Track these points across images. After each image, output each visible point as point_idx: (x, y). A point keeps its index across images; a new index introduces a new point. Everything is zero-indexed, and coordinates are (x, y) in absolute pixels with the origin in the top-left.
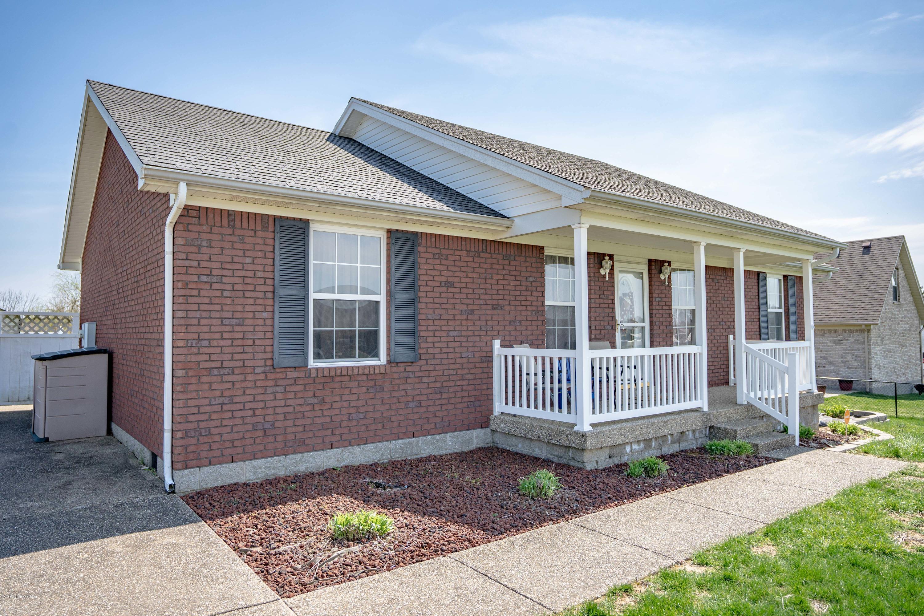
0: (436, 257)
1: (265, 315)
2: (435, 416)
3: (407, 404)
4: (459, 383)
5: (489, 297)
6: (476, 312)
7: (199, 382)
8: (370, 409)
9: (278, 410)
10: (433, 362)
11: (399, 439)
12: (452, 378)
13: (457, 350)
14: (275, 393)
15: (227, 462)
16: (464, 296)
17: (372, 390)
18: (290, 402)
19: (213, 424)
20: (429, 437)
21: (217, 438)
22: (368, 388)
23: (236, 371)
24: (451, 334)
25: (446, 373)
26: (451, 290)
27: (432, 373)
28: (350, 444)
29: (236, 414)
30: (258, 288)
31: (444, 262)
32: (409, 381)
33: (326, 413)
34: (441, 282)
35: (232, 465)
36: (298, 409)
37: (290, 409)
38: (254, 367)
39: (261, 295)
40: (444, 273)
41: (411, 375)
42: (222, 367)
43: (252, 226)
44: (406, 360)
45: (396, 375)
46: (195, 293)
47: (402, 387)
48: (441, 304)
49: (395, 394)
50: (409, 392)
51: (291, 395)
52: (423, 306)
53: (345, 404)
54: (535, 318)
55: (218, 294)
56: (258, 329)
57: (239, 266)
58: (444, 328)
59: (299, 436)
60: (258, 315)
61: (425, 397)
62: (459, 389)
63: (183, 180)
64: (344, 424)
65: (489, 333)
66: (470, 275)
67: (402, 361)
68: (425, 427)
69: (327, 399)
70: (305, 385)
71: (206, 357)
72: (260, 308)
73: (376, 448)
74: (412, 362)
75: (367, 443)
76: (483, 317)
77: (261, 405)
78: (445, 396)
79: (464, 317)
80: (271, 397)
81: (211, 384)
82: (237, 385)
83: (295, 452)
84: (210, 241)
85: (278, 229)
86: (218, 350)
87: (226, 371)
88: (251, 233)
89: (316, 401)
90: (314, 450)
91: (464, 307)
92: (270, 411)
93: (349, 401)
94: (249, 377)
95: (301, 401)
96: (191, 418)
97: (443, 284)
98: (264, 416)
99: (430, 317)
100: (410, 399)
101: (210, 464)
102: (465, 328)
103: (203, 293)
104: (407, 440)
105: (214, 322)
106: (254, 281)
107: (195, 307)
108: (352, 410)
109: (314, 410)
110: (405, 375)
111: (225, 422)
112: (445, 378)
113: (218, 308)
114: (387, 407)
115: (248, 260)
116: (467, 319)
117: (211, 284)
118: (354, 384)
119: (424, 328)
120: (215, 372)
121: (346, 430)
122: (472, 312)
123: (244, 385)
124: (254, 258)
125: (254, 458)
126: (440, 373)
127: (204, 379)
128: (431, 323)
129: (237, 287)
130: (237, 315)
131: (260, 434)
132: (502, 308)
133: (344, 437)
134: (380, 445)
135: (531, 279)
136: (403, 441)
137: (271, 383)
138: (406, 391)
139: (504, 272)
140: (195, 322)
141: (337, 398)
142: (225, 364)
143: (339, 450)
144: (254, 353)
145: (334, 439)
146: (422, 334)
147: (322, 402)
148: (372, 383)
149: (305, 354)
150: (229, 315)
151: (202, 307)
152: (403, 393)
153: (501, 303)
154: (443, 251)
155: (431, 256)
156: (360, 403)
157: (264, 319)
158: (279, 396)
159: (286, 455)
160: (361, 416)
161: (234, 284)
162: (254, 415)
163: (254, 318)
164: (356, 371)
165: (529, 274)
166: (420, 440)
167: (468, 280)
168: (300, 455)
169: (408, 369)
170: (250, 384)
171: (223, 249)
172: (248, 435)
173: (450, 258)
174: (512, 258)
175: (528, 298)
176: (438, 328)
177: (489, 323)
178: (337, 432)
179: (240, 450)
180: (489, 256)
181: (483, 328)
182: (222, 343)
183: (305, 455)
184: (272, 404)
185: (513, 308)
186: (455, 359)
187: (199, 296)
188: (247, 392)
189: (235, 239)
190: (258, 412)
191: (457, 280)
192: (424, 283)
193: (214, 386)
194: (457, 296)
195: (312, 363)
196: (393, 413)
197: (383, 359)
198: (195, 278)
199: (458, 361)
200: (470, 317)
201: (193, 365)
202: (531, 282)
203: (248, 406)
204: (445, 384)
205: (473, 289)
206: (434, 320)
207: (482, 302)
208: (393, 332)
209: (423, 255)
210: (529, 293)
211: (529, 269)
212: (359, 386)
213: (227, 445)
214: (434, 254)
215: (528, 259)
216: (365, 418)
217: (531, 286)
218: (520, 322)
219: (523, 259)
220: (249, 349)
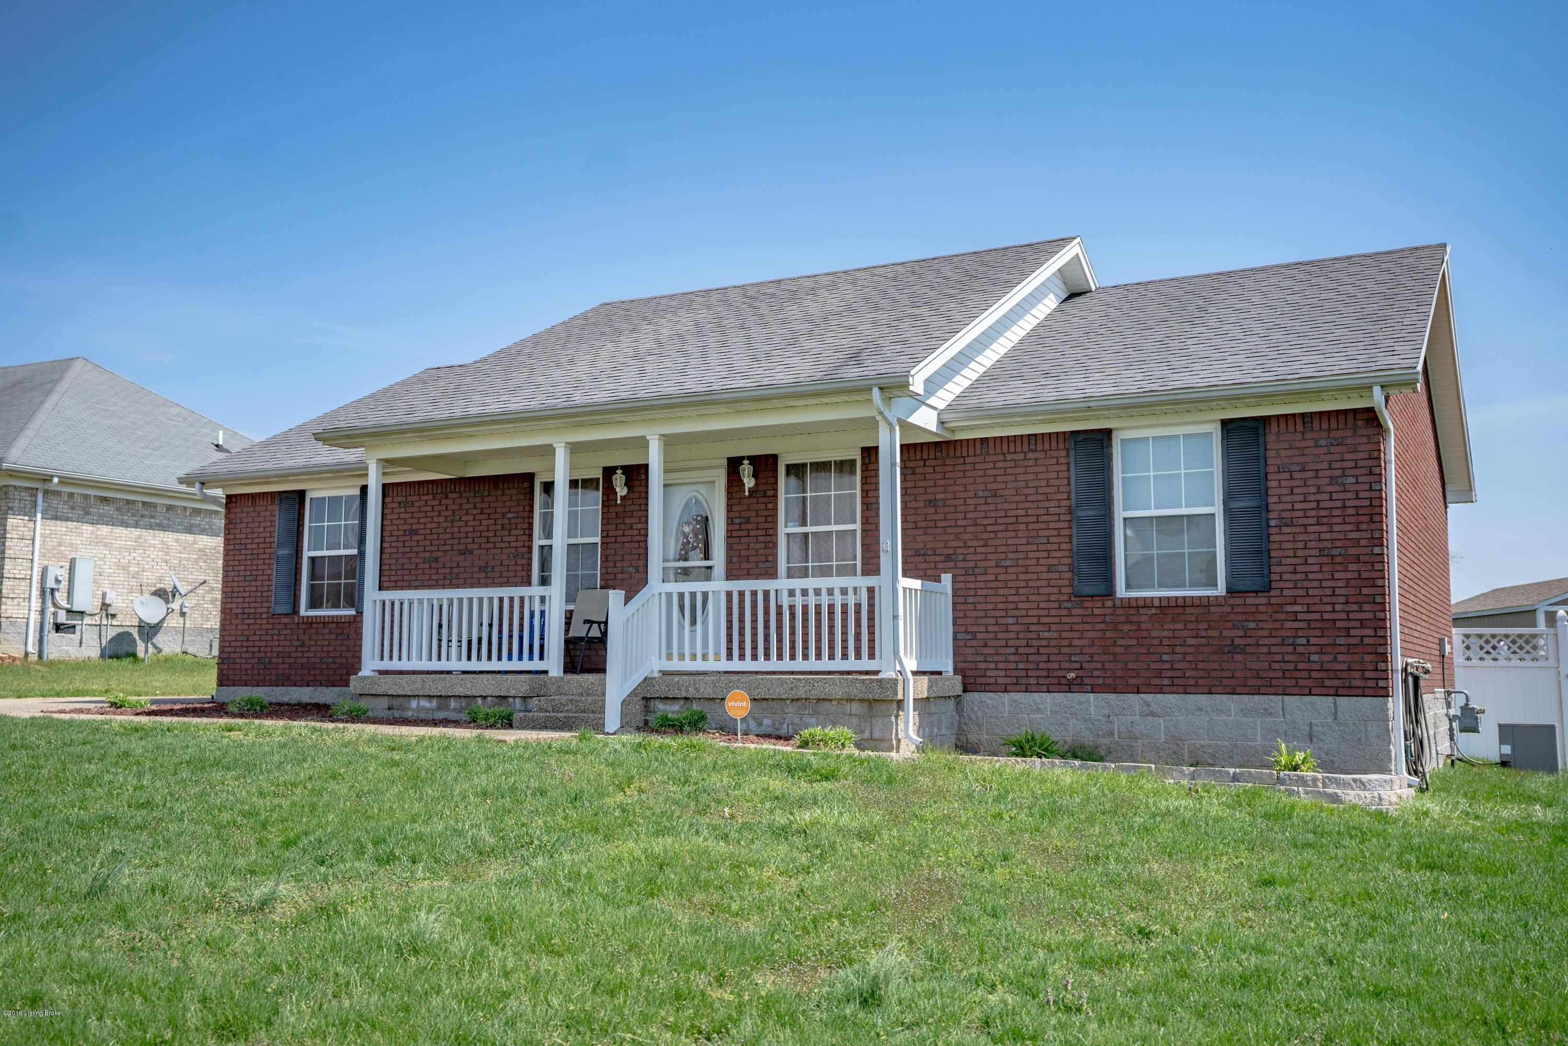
0: (402, 505)
1: (269, 572)
5: (456, 541)
6: (441, 560)
8: (339, 654)
9: (274, 649)
14: (272, 635)
15: (242, 686)
16: (428, 543)
17: (340, 637)
18: (282, 643)
19: (236, 655)
21: (238, 666)
22: (337, 635)
23: (251, 616)
26: (415, 538)
28: (321, 685)
29: (250, 649)
30: (266, 551)
31: (408, 510)
33: (306, 655)
34: (405, 531)
35: (245, 688)
36: (287, 649)
37: (282, 649)
38: (260, 614)
39: (266, 556)
40: (408, 521)
42: (243, 613)
43: (266, 502)
46: (232, 558)
48: (404, 553)
51: (283, 638)
53: (320, 648)
54: (514, 562)
55: (244, 557)
56: (263, 583)
57: (256, 535)
58: (406, 578)
59: (286, 672)
60: (264, 572)
64: (318, 666)
65: (454, 582)
66: (435, 519)
69: (307, 643)
70: (292, 629)
71: (235, 606)
72: (265, 567)
73: (340, 691)
75: (335, 686)
76: (447, 565)
77: (264, 644)
79: (427, 566)
80: (270, 638)
81: (236, 626)
82: (251, 627)
83: (283, 685)
84: (241, 519)
85: (279, 502)
86: (242, 600)
87: (245, 616)
88: (264, 508)
89: (299, 644)
90: (295, 685)
91: (428, 554)
92: (269, 649)
93: (323, 646)
94: (258, 622)
95: (288, 643)
96: (226, 650)
97: (407, 533)
98: (265, 653)
99: (393, 567)
101: (234, 685)
102: (427, 577)
103: (236, 558)
105: (240, 579)
106: (263, 546)
107: (231, 568)
108: (324, 655)
109: (297, 651)
111: (242, 655)
113: (243, 568)
114: (351, 654)
115: (262, 530)
116: (430, 568)
117: (240, 550)
118: (326, 631)
119: (386, 579)
120: (239, 617)
121: (320, 672)
122: (436, 560)
123: (255, 627)
124: (265, 528)
125: (258, 686)
128: (394, 573)
129: (255, 551)
130: (253, 573)
131: (262, 667)
132: (471, 553)
133: (318, 678)
135: (509, 515)
137: (271, 626)
139: (475, 512)
140: (230, 579)
141: (314, 643)
142: (245, 611)
143: (314, 689)
144: (261, 603)
145: (310, 678)
147: (303, 645)
148: (340, 631)
149: (295, 603)
150: (248, 573)
151: (235, 568)
153: (469, 547)
154: (409, 499)
155: (397, 505)
156: (331, 648)
157: (268, 576)
158: (275, 637)
159: (277, 686)
160: (331, 660)
161: (252, 549)
162: (259, 651)
163: (262, 575)
164: (327, 620)
165: (506, 510)
167: (433, 525)
168: (286, 688)
170: (258, 627)
171: (248, 523)
172: (256, 667)
173: (416, 504)
174: (486, 493)
175: (505, 539)
176: (400, 578)
177: (455, 570)
178: (312, 672)
179: (250, 677)
180: (458, 495)
181: (448, 577)
182: (244, 595)
183: (289, 688)
184: (271, 644)
185: (484, 552)
187: (234, 560)
188: (256, 633)
189: (256, 513)
190: (262, 649)
191: (422, 526)
193: (238, 628)
194: (421, 543)
195: (303, 611)
197: (355, 610)
200: (434, 565)
201: (228, 611)
202: (509, 519)
203: (257, 644)
205: (439, 534)
206: (396, 570)
207: (447, 548)
209: (389, 506)
210: (507, 533)
211: (508, 504)
212: (330, 633)
213: (244, 672)
214: (400, 503)
215: (507, 492)
216: (333, 663)
217: (510, 523)
218: (493, 567)
219: (499, 492)
220: (259, 600)
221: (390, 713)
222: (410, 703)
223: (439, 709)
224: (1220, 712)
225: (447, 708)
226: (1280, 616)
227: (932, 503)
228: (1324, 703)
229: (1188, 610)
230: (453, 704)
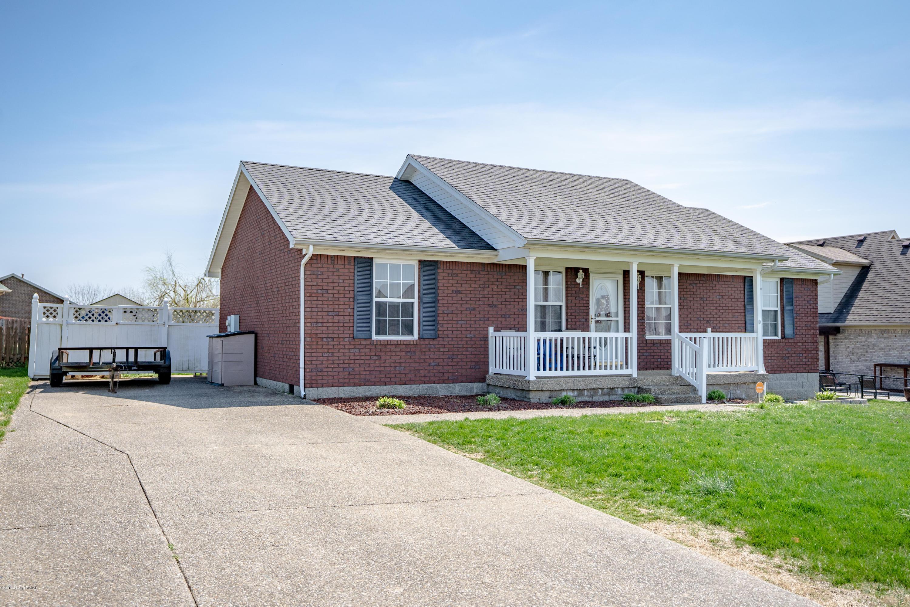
0: (450, 275)
1: (349, 310)
2: (448, 372)
3: (430, 363)
4: (464, 353)
5: (486, 299)
6: (477, 309)
7: (317, 344)
8: (408, 364)
9: (356, 362)
10: (447, 339)
11: (425, 383)
12: (460, 350)
13: (463, 332)
14: (355, 352)
15: (330, 387)
16: (468, 299)
17: (409, 354)
18: (362, 358)
19: (323, 366)
20: (444, 385)
21: (326, 374)
22: (407, 352)
23: (335, 340)
24: (459, 322)
25: (456, 346)
26: (459, 295)
27: (446, 346)
28: (396, 384)
29: (335, 362)
30: (346, 296)
31: (455, 278)
32: (431, 350)
33: (382, 365)
34: (453, 290)
35: (333, 388)
36: (367, 362)
37: (362, 361)
38: (344, 338)
39: (347, 299)
40: (454, 285)
41: (433, 346)
42: (328, 337)
43: (343, 263)
44: (430, 337)
45: (423, 346)
46: (315, 299)
47: (427, 353)
48: (452, 304)
49: (422, 357)
50: (432, 357)
51: (363, 354)
52: (441, 305)
53: (393, 361)
54: (521, 313)
55: (326, 299)
56: (346, 317)
57: (336, 284)
58: (454, 319)
59: (367, 376)
60: (346, 310)
61: (441, 360)
62: (465, 357)
63: (311, 244)
64: (392, 372)
65: (486, 322)
66: (473, 286)
67: (427, 337)
68: (442, 378)
69: (383, 357)
70: (370, 349)
71: (321, 332)
72: (347, 307)
73: (411, 387)
74: (434, 339)
75: (405, 384)
76: (482, 312)
77: (347, 358)
78: (455, 360)
79: (469, 312)
80: (352, 354)
81: (322, 345)
82: (336, 347)
83: (365, 385)
84: (322, 272)
85: (356, 264)
86: (326, 328)
87: (330, 339)
88: (343, 266)
89: (376, 358)
90: (375, 385)
91: (469, 306)
92: (352, 362)
93: (395, 360)
94: (342, 343)
95: (368, 358)
96: (313, 362)
97: (454, 292)
98: (349, 364)
99: (445, 312)
100: (432, 361)
101: (322, 387)
102: (469, 319)
103: (319, 299)
104: (430, 385)
105: (324, 313)
106: (344, 292)
107: (315, 306)
108: (397, 365)
109: (375, 363)
110: (429, 346)
111: (330, 366)
112: (455, 349)
113: (326, 306)
114: (417, 364)
115: (341, 281)
116: (470, 314)
117: (323, 294)
118: (398, 350)
119: (441, 319)
120: (325, 339)
121: (393, 376)
122: (474, 309)
123: (339, 347)
124: (344, 280)
125: (344, 386)
126: (452, 346)
127: (320, 343)
128: (446, 315)
129: (335, 295)
130: (336, 310)
131: (347, 373)
132: (496, 306)
133: (392, 380)
134: (413, 386)
135: (518, 287)
136: (427, 385)
137: (353, 347)
138: (429, 356)
139: (497, 283)
140: (315, 313)
141: (388, 357)
142: (330, 336)
143: (389, 386)
144: (344, 330)
145: (386, 380)
146: (440, 322)
147: (380, 359)
148: (409, 350)
149: (371, 332)
150: (332, 310)
151: (319, 306)
152: (427, 357)
153: (495, 303)
154: (455, 272)
155: (447, 275)
156: (401, 361)
157: (349, 312)
158: (357, 354)
159: (360, 386)
160: (402, 368)
161: (334, 294)
162: (344, 363)
163: (344, 312)
164: (399, 343)
165: (516, 284)
166: (439, 386)
167: (471, 289)
168: (367, 387)
169: (431, 343)
170: (342, 347)
171: (328, 276)
172: (341, 373)
173: (459, 275)
174: (504, 274)
175: (516, 300)
176: (451, 318)
177: (486, 316)
178: (388, 376)
179: (337, 381)
180: (487, 273)
181: (482, 319)
182: (328, 325)
183: (370, 387)
184: (353, 358)
185: (504, 306)
186: (462, 338)
187: (317, 300)
188: (341, 351)
189: (335, 270)
190: (346, 362)
191: (464, 289)
192: (441, 291)
193: (324, 347)
194: (463, 299)
195: (374, 337)
196: (421, 368)
197: (416, 337)
198: (315, 291)
199: (464, 339)
200: (472, 312)
201: (314, 336)
202: (518, 289)
203: (341, 358)
204: (455, 353)
205: (475, 294)
206: (448, 314)
207: (481, 303)
208: (421, 320)
209: (441, 274)
210: (517, 297)
211: (517, 281)
212: (401, 351)
213: (331, 377)
214: (448, 274)
215: (516, 274)
216: (404, 370)
217: (518, 292)
218: (510, 315)
219: (512, 274)
220: (341, 328)
221: (550, 400)
222: (561, 394)
223: (579, 396)
224: (782, 379)
225: (583, 395)
226: (797, 347)
227: (702, 299)
228: (805, 375)
229: (775, 344)
230: (586, 393)
